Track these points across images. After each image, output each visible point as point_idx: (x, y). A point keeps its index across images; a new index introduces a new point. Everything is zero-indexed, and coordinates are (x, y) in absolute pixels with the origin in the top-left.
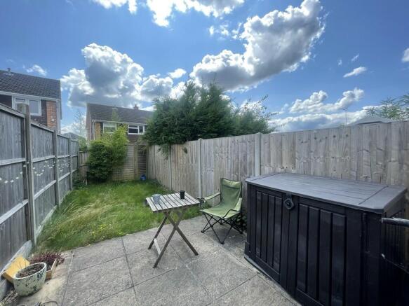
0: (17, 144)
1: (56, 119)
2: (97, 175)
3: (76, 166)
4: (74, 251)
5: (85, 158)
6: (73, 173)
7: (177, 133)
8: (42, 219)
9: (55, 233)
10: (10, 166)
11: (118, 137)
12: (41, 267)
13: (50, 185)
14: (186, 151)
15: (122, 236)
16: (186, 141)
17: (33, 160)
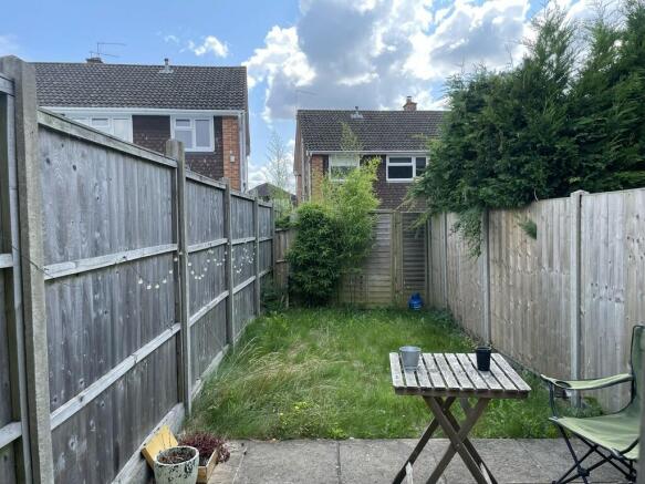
0: (165, 218)
1: (237, 155)
2: (308, 287)
3: (268, 264)
4: (247, 443)
5: (287, 243)
6: (263, 277)
7: (501, 177)
8: (203, 366)
9: (219, 399)
10: (156, 259)
11: (353, 192)
12: (191, 455)
13: (218, 300)
14: (532, 232)
15: (339, 439)
16: (532, 199)
17: (190, 248)
